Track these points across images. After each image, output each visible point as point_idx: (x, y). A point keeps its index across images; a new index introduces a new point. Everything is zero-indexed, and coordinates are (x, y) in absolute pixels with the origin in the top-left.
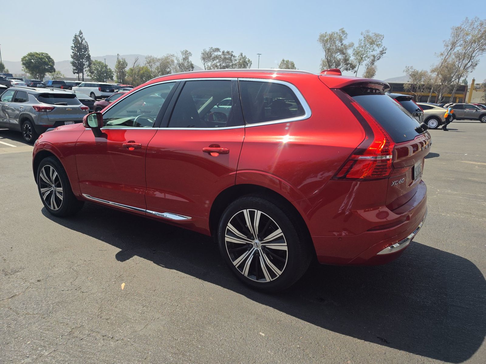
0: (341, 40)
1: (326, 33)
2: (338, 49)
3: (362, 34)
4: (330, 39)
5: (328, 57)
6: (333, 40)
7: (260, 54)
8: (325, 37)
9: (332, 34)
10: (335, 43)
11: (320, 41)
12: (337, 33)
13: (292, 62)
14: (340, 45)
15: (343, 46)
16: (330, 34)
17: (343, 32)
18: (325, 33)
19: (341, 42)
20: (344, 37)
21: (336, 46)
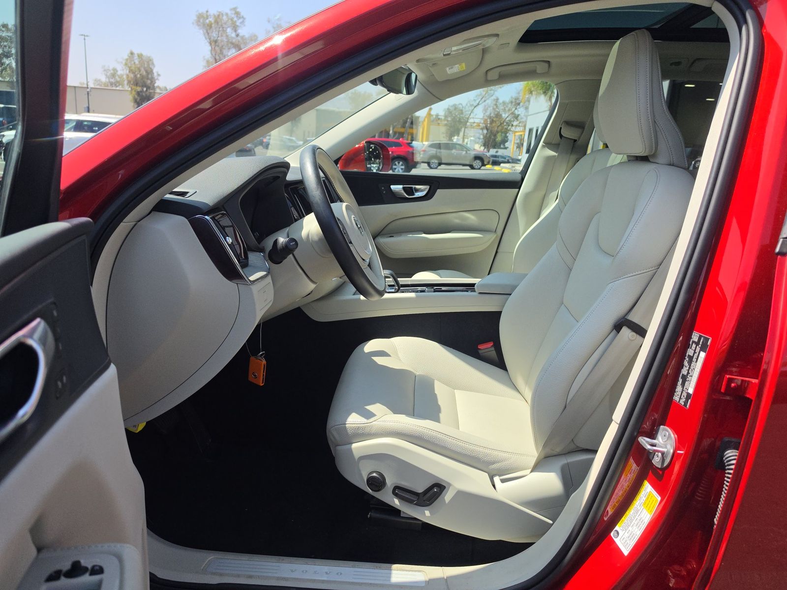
0: (235, 28)
1: (207, 12)
2: (232, 43)
3: (269, 21)
4: (216, 22)
5: (215, 55)
6: (222, 26)
7: (87, 36)
8: (207, 18)
9: (219, 16)
10: (224, 31)
11: (198, 25)
12: (227, 14)
13: (149, 57)
14: (234, 35)
15: (239, 38)
16: (215, 14)
17: (237, 14)
18: (205, 12)
19: (235, 31)
20: (241, 23)
21: (227, 36)
